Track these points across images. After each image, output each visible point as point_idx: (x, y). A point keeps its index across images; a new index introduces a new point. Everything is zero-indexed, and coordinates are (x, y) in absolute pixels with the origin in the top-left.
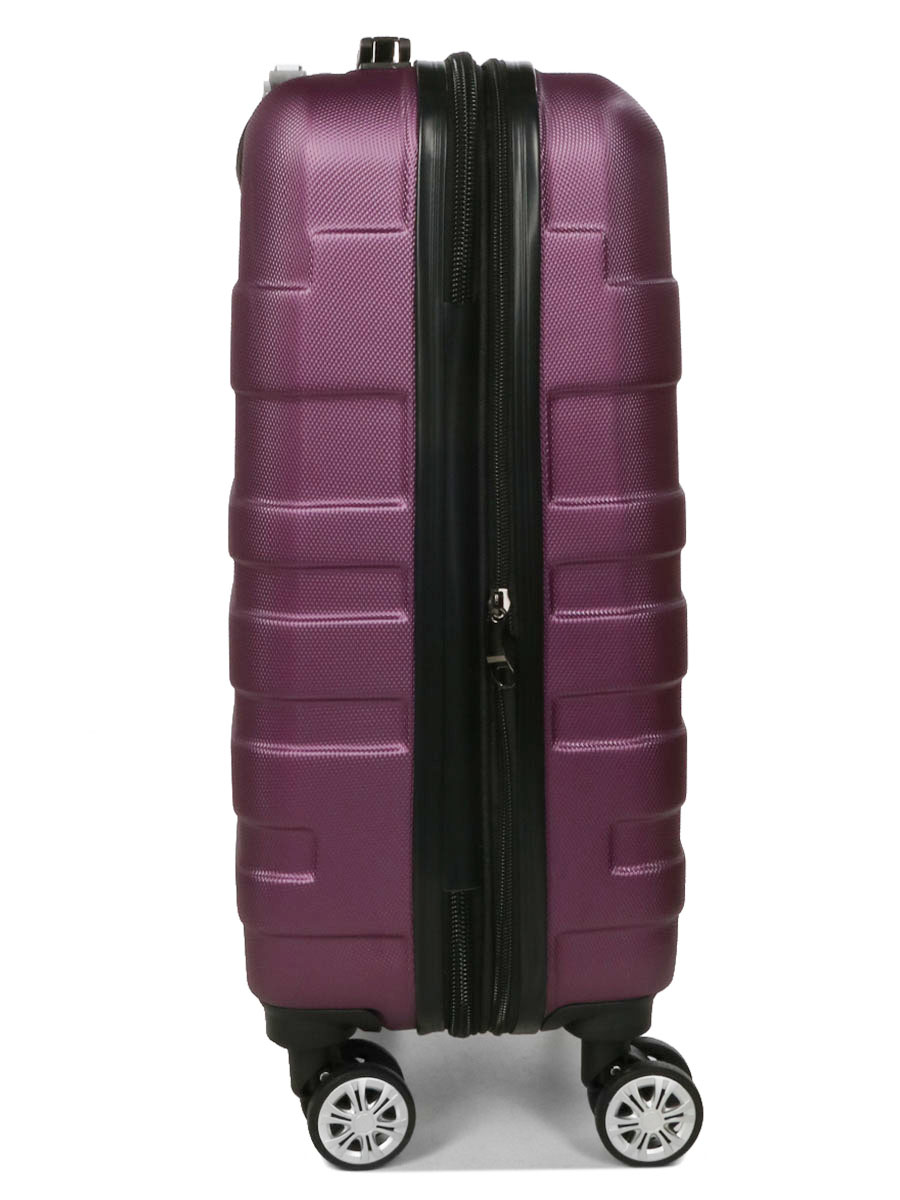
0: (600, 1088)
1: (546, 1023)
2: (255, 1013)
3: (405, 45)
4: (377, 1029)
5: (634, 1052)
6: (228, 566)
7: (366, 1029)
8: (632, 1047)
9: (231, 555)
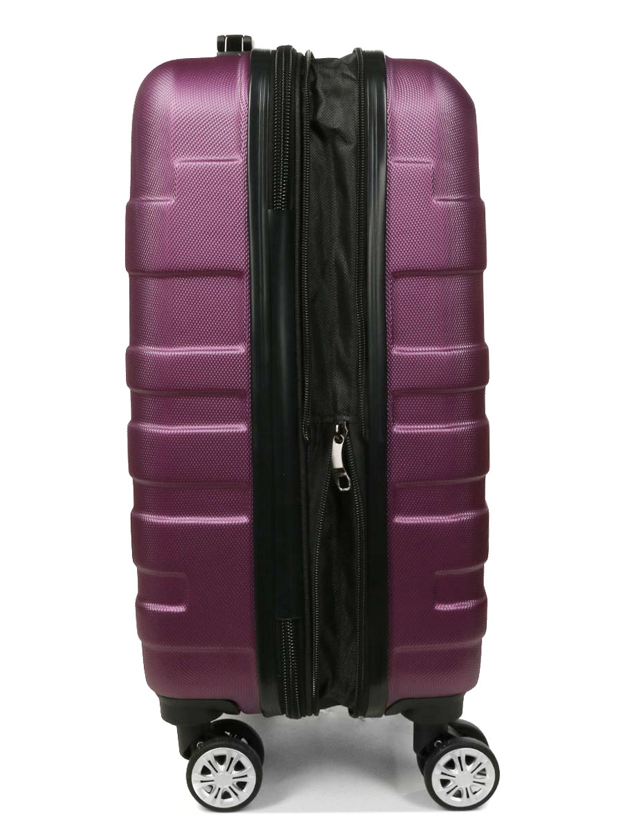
0: (427, 756)
1: (388, 711)
2: (152, 702)
3: (248, 40)
4: (237, 713)
5: (451, 731)
6: (126, 393)
7: (228, 712)
8: (449, 727)
9: (128, 385)
